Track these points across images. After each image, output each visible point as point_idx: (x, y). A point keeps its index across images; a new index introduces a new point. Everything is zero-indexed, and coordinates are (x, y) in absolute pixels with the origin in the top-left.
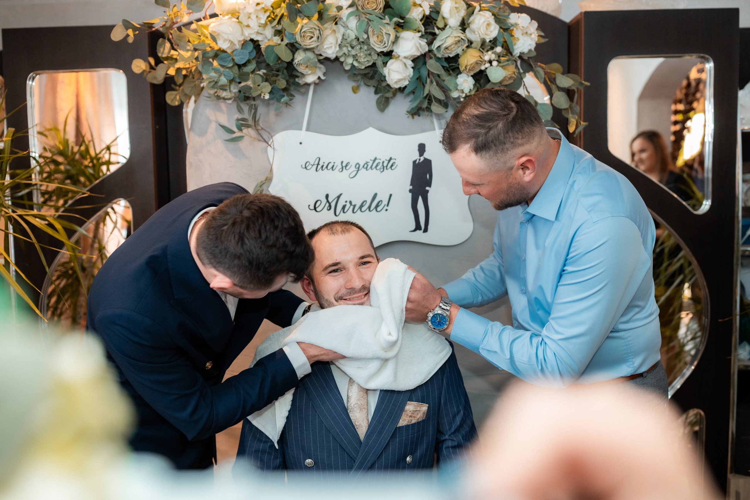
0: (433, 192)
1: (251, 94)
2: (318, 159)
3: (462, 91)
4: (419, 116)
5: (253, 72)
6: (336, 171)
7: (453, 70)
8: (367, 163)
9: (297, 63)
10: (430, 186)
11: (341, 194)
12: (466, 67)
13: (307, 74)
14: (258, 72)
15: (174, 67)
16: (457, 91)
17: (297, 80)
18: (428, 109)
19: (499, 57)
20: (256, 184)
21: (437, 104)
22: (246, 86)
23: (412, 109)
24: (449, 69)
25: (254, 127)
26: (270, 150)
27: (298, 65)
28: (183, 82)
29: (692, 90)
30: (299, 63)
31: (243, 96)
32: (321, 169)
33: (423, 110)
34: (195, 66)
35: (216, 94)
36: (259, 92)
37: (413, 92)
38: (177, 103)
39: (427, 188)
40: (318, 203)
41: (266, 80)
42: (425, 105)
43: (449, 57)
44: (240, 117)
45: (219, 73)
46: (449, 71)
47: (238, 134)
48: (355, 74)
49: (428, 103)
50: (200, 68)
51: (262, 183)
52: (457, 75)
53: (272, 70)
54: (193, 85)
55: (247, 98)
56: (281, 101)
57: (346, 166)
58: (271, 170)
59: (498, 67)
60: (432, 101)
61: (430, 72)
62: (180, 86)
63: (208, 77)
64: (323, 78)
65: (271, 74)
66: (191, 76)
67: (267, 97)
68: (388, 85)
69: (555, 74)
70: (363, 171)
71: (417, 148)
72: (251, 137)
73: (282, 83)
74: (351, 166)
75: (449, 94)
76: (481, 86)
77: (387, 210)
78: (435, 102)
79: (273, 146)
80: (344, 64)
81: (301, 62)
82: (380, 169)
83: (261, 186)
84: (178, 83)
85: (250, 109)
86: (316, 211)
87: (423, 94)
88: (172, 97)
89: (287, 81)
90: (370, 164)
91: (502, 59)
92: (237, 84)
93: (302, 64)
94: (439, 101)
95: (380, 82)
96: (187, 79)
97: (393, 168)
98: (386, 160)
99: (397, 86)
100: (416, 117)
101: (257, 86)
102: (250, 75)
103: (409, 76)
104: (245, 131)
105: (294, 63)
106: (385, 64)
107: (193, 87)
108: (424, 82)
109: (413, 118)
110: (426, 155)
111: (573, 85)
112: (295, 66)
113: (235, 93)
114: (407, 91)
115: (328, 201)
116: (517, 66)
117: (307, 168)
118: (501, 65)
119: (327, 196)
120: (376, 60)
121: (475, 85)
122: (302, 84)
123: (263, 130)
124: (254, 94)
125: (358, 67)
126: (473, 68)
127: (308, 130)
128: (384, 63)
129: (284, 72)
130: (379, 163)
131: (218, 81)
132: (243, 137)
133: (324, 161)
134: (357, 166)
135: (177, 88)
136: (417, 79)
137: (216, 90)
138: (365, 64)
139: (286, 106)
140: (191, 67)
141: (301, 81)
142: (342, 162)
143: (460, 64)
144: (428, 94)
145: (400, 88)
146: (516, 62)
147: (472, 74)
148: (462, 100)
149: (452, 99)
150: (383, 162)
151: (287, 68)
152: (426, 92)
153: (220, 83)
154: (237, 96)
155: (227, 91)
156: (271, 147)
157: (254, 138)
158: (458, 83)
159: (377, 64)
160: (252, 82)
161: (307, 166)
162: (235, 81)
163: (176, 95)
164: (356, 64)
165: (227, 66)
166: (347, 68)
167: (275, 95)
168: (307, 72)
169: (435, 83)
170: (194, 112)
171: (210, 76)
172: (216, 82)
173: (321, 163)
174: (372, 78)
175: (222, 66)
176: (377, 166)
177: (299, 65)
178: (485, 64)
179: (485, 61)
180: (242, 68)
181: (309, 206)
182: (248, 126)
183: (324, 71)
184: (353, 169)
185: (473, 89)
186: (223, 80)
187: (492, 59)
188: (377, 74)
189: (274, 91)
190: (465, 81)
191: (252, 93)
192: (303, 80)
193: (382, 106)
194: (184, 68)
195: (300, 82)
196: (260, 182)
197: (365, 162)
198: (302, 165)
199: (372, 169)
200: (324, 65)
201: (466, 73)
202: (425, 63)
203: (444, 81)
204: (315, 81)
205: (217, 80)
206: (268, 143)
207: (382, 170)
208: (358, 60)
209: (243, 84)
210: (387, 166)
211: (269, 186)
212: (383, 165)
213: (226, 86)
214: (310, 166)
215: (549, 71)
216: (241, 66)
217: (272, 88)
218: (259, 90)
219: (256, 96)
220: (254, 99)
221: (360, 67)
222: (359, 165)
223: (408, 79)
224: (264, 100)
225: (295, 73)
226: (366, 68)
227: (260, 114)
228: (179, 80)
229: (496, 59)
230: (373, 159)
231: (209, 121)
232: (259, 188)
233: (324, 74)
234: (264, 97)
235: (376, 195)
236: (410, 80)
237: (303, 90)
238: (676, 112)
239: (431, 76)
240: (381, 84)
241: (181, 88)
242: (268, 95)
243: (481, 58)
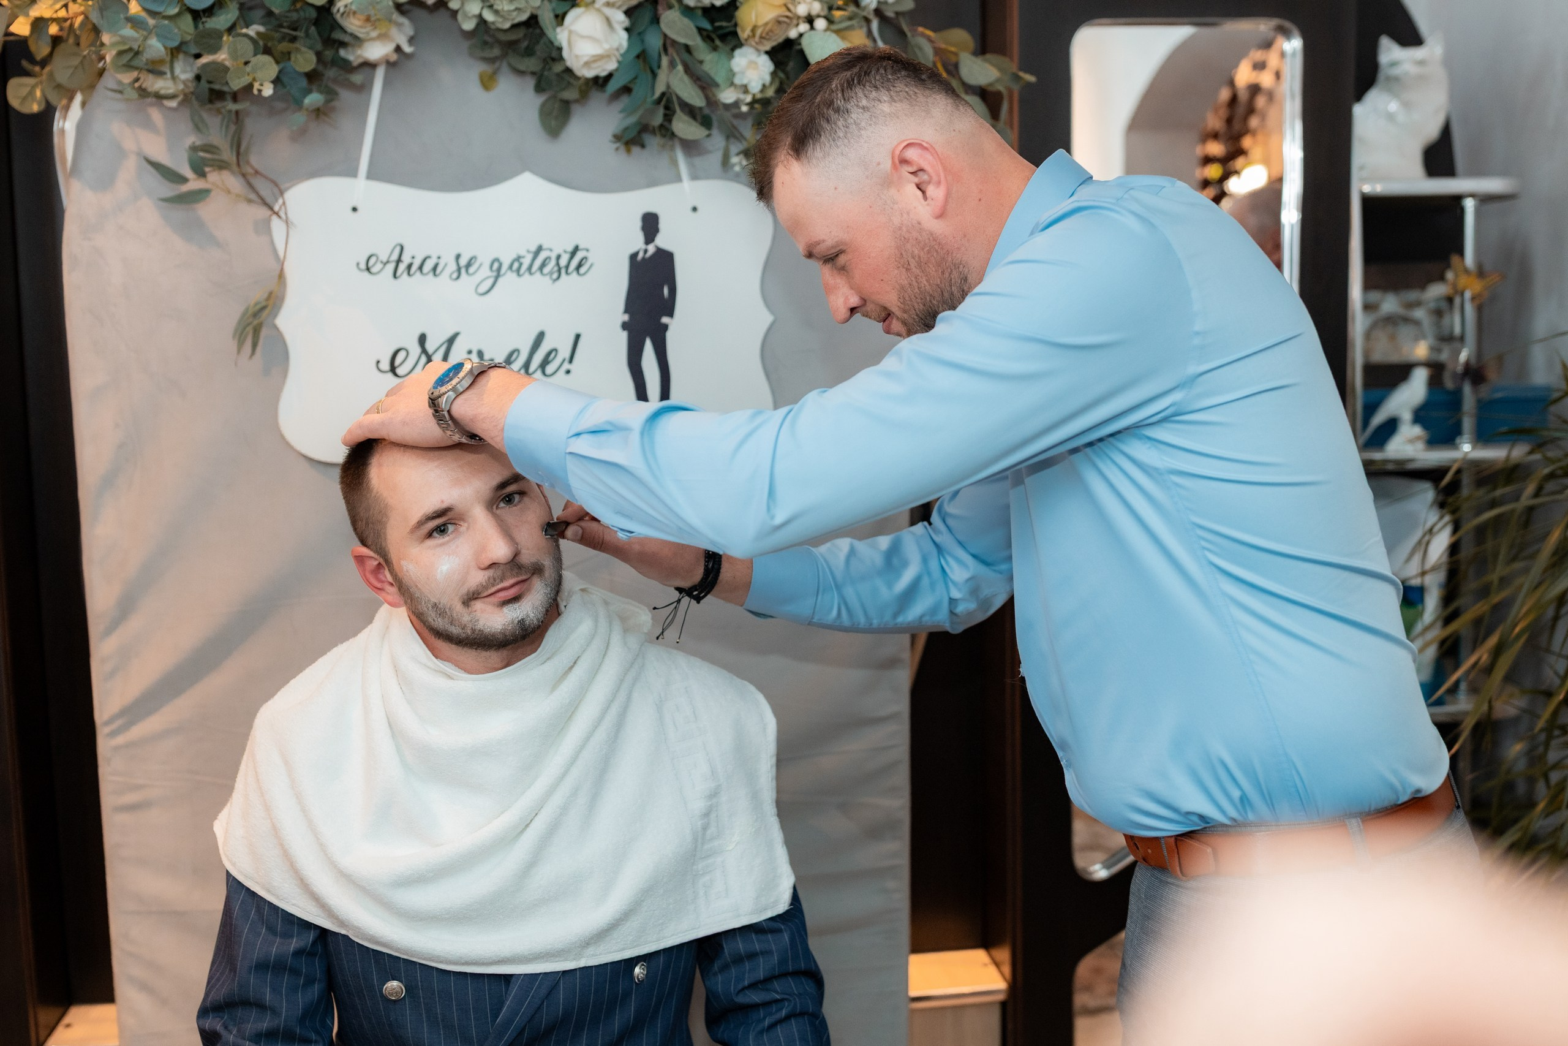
0: (677, 329)
1: (227, 83)
2: (398, 249)
3: (745, 89)
4: (643, 146)
5: (231, 30)
6: (444, 277)
7: (723, 38)
8: (518, 259)
9: (342, 10)
10: (671, 313)
11: (456, 335)
12: (753, 30)
13: (368, 38)
14: (244, 31)
15: (27, 15)
16: (732, 89)
17: (342, 53)
18: (666, 131)
19: (830, 8)
20: (242, 309)
21: (686, 118)
22: (213, 63)
23: (626, 129)
24: (714, 36)
25: (235, 167)
26: (277, 225)
27: (345, 15)
28: (51, 54)
29: (1240, 110)
30: (348, 9)
31: (207, 90)
32: (405, 274)
33: (653, 132)
34: (82, 13)
35: (137, 85)
36: (245, 81)
37: (627, 90)
38: (35, 108)
39: (665, 320)
40: (401, 356)
41: (267, 51)
42: (658, 119)
43: (713, 6)
44: (198, 143)
45: (145, 29)
46: (713, 40)
47: (194, 184)
48: (485, 43)
49: (665, 115)
50: (95, 18)
51: (258, 307)
52: (733, 50)
53: (281, 26)
54: (76, 61)
55: (216, 96)
56: (302, 102)
57: (469, 265)
58: (281, 276)
59: (828, 33)
60: (674, 112)
61: (668, 42)
62: (44, 63)
63: (116, 39)
64: (407, 49)
65: (277, 35)
66: (71, 40)
67: (268, 91)
68: (568, 71)
69: (956, 54)
70: (509, 279)
71: (638, 224)
72: (229, 192)
73: (305, 60)
74: (481, 265)
75: (714, 95)
76: (788, 78)
77: (568, 372)
78: (682, 110)
79: (286, 214)
80: (460, 17)
81: (354, 7)
82: (551, 273)
83: (255, 315)
84: (38, 58)
85: (225, 123)
86: (396, 375)
87: (653, 93)
88: (25, 91)
89: (319, 55)
90: (526, 262)
91: (837, 14)
92: (192, 60)
93: (355, 13)
94: (691, 111)
95: (548, 63)
96: (62, 47)
97: (582, 270)
98: (565, 252)
99: (590, 74)
100: (636, 150)
101: (242, 65)
102: (225, 38)
103: (618, 50)
104: (214, 177)
105: (335, 10)
106: (560, 18)
107: (76, 68)
108: (655, 67)
109: (628, 151)
110: (662, 241)
111: (998, 80)
112: (338, 17)
113: (184, 82)
114: (613, 86)
115: (424, 351)
116: (870, 33)
117: (373, 270)
118: (835, 27)
119: (422, 339)
120: (539, 7)
121: (774, 74)
122: (355, 64)
123: (258, 176)
124: (236, 84)
125: (493, 23)
126: (771, 34)
127: (371, 176)
128: (557, 16)
129: (310, 31)
130: (548, 258)
131: (141, 49)
132: (207, 192)
133: (414, 252)
134: (496, 265)
135: (37, 69)
136: (638, 57)
137: (135, 74)
138: (511, 17)
139: (318, 116)
140: (72, 18)
141: (352, 56)
142: (458, 257)
143: (739, 22)
144: (663, 94)
145: (596, 79)
146: (868, 21)
147: (768, 47)
148: (744, 109)
149: (721, 107)
150: (559, 257)
151: (316, 23)
152: (660, 88)
153: (148, 55)
154: (192, 90)
155: (165, 76)
156: (279, 217)
157: (238, 196)
158: (736, 69)
159: (540, 19)
160: (230, 54)
161: (371, 263)
162: (186, 53)
163: (34, 87)
164: (489, 16)
165: (164, 14)
166: (469, 25)
167: (288, 88)
168: (368, 33)
169: (680, 68)
170: (82, 128)
171: (120, 36)
172: (137, 53)
173: (406, 259)
174: (529, 52)
175: (153, 14)
176: (543, 265)
177: (348, 15)
178: (797, 25)
179: (799, 17)
180: (204, 19)
181: (378, 362)
182: (222, 166)
183: (411, 33)
184: (485, 272)
185: (771, 83)
186: (156, 47)
187: (814, 13)
188: (542, 42)
189: (285, 79)
190: (752, 64)
191: (229, 82)
192: (359, 52)
193: (553, 123)
194: (53, 20)
195: (351, 58)
196: (252, 303)
197: (514, 256)
198: (358, 264)
199: (531, 274)
200: (410, 19)
201: (751, 46)
202: (656, 20)
203: (701, 62)
204: (387, 55)
205: (139, 47)
206: (271, 208)
207: (555, 276)
208: (495, 7)
209: (205, 60)
210: (567, 267)
211: (275, 316)
212: (558, 264)
213: (161, 62)
214: (379, 266)
215: (943, 46)
216: (201, 14)
217: (280, 72)
218: (248, 74)
219: (239, 90)
220: (235, 97)
221: (500, 26)
222: (500, 265)
223: (615, 56)
224: (259, 98)
225: (337, 35)
226: (515, 26)
227: (252, 136)
228: (41, 50)
229: (822, 14)
230: (533, 248)
231: (120, 153)
232: (251, 320)
233: (411, 41)
234: (260, 91)
235: (541, 336)
236: (620, 59)
237: (357, 78)
238: (1207, 160)
239: (670, 50)
240: (550, 69)
241: (47, 69)
242: (272, 86)
243: (789, 10)
